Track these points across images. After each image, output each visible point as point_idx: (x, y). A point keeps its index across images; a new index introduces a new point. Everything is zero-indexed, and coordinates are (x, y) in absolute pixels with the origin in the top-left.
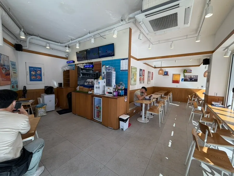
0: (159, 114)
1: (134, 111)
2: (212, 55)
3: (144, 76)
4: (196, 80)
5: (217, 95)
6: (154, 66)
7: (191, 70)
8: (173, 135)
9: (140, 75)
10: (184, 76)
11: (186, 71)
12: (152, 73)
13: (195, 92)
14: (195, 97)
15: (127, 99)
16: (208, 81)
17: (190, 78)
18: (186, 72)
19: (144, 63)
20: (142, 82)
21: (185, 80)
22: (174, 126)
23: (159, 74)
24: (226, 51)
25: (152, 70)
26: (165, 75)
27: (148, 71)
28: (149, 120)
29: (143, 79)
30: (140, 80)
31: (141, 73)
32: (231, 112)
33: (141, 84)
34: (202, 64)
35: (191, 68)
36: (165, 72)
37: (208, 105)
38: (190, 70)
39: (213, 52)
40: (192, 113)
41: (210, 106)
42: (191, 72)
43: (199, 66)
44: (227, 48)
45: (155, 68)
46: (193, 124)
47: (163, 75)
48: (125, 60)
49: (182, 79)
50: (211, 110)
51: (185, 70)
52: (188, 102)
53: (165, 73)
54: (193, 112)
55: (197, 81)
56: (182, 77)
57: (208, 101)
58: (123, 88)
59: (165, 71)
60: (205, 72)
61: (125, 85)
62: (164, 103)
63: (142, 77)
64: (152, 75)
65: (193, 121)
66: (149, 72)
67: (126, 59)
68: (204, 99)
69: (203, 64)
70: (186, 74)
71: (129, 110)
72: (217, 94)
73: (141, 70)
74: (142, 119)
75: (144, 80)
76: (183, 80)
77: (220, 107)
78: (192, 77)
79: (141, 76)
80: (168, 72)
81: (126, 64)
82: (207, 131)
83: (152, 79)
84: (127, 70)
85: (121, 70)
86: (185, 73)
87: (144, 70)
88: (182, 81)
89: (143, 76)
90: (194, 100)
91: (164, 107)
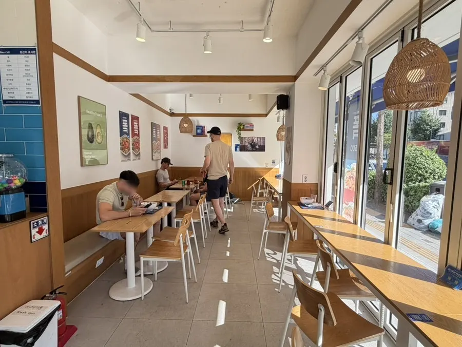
0: (181, 260)
1: (100, 262)
2: (294, 85)
3: (138, 135)
4: (262, 149)
5: (306, 181)
6: (169, 111)
7: (253, 125)
8: (226, 321)
9: (122, 133)
10: (240, 138)
11: (242, 127)
12: (166, 128)
13: (262, 174)
14: (262, 188)
15: (45, 227)
16: (289, 149)
17: (251, 144)
18: (244, 130)
19: (131, 94)
20: (132, 156)
21: (243, 148)
22: (225, 279)
23: (181, 132)
24: (322, 76)
25: (165, 121)
26: (198, 135)
27: (152, 123)
28: (154, 281)
29: (136, 145)
30: (124, 147)
31: (125, 124)
32: (334, 220)
33: (129, 160)
34: (276, 106)
35: (253, 120)
36: (198, 127)
37: (293, 206)
38: (251, 126)
39: (295, 78)
40: (265, 231)
41: (297, 208)
42: (252, 130)
43: (266, 115)
44: (323, 67)
45: (172, 114)
46: (268, 259)
47: (194, 136)
48: (21, 58)
49: (236, 146)
50: (302, 218)
51: (240, 124)
52: (252, 202)
53: (197, 129)
54: (266, 229)
55: (264, 151)
56: (235, 141)
57: (292, 197)
58: (18, 183)
59: (196, 125)
60: (279, 129)
61: (26, 167)
62: (197, 214)
63: (131, 139)
64: (166, 134)
65: (266, 250)
66: (154, 126)
67: (28, 51)
68: (282, 192)
69: (278, 109)
70: (244, 134)
71: (68, 267)
72: (306, 178)
73: (123, 115)
74: (127, 285)
75: (138, 148)
76: (238, 149)
77: (316, 208)
78: (255, 140)
79: (128, 134)
80: (204, 126)
81: (27, 75)
82: (322, 308)
83: (166, 147)
84: (37, 102)
85: (5, 102)
86: (242, 132)
87: (135, 118)
88: (236, 150)
89: (134, 135)
90: (262, 195)
91: (197, 225)
